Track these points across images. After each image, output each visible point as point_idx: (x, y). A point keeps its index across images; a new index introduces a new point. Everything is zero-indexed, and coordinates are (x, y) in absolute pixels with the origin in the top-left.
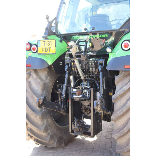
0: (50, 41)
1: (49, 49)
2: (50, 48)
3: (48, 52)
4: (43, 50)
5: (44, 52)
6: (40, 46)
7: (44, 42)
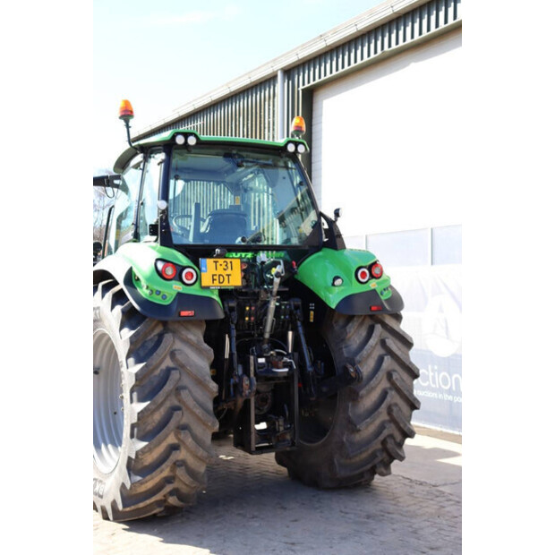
0: (228, 260)
1: (226, 278)
2: (228, 275)
3: (226, 283)
4: (214, 280)
5: (216, 283)
6: (206, 271)
7: (216, 262)
